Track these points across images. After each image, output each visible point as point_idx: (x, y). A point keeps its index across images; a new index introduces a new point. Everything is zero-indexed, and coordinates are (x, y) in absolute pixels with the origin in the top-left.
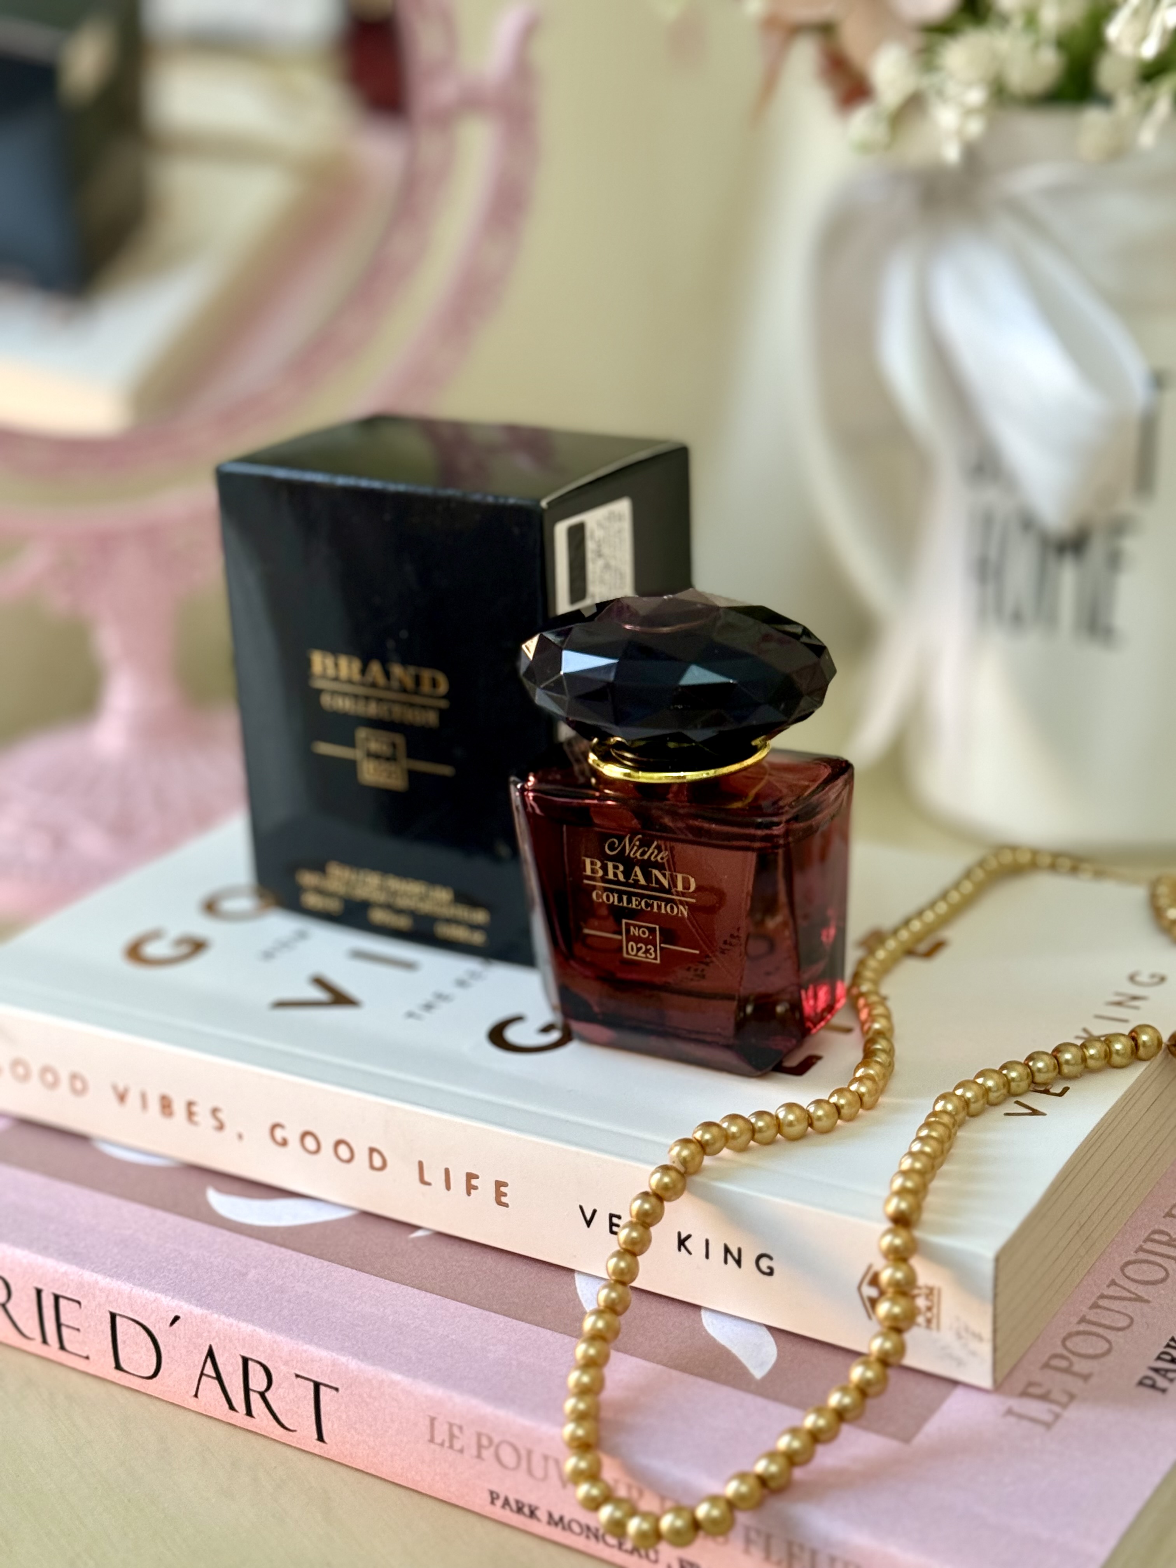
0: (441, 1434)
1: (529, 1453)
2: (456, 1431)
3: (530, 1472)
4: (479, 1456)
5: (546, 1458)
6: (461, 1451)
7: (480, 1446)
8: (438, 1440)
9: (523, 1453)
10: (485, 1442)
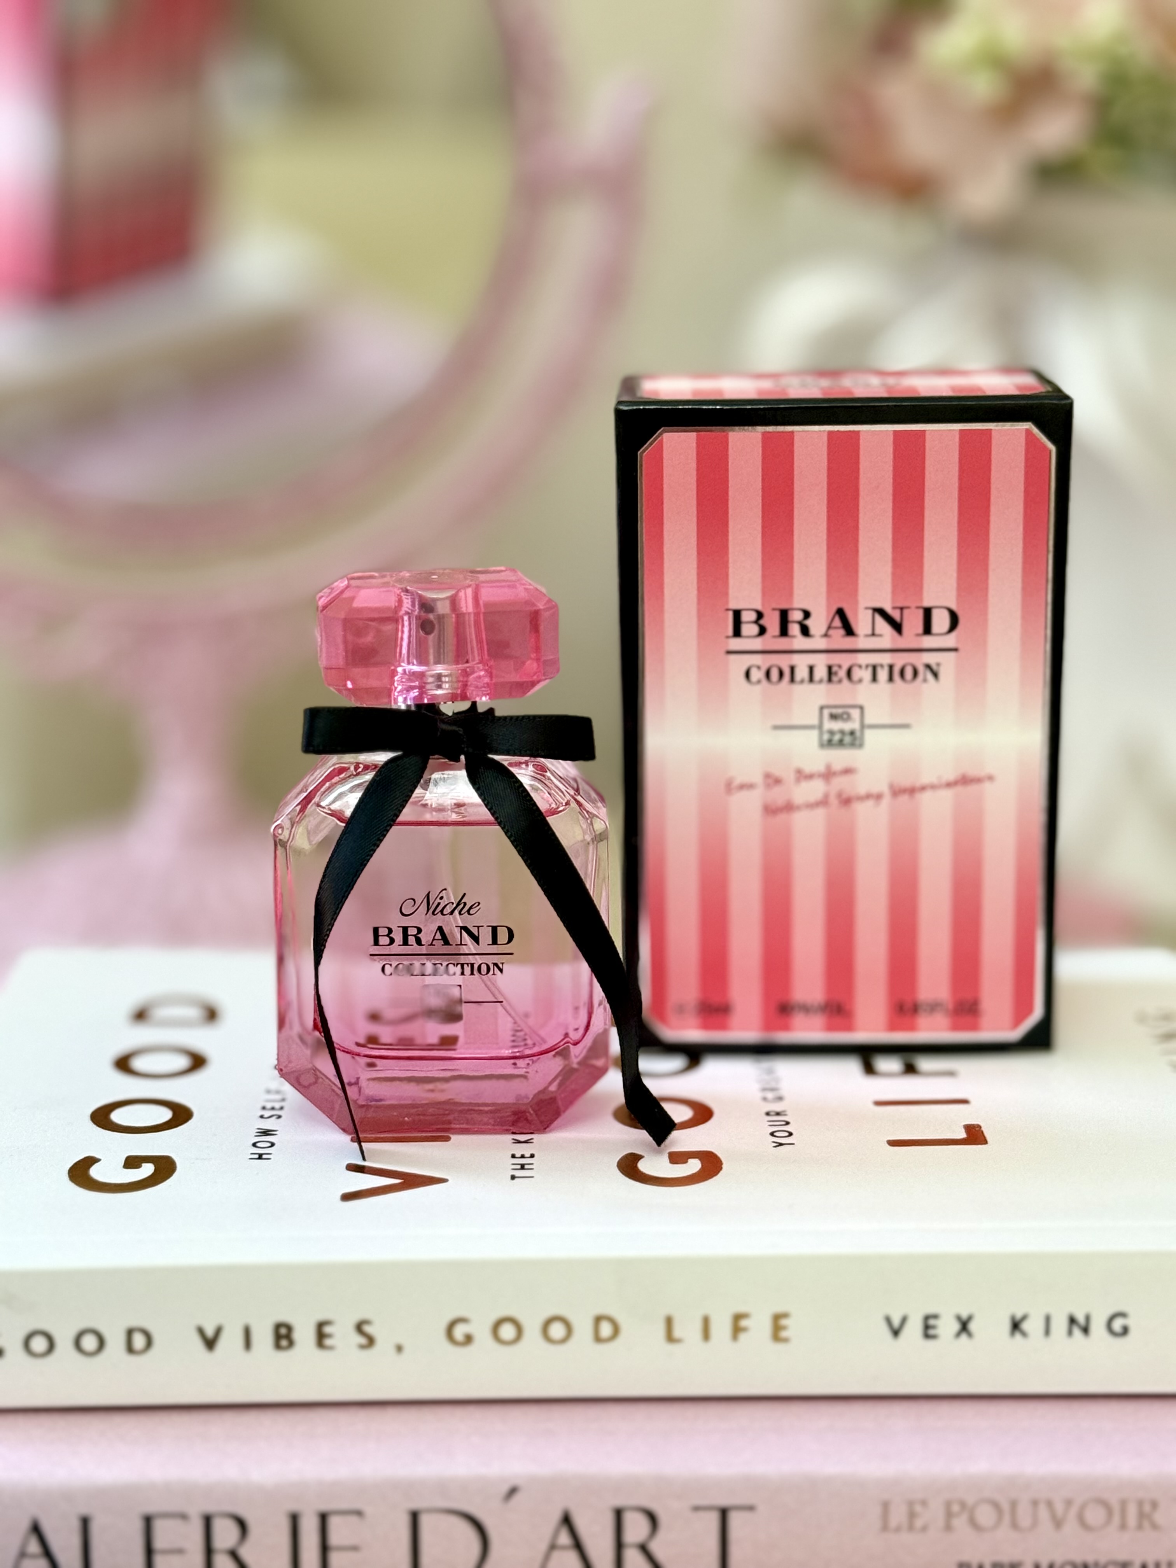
0: (898, 1516)
1: (1014, 1505)
2: (918, 1508)
3: (1015, 1525)
4: (948, 1527)
5: (1035, 1503)
6: (924, 1529)
7: (949, 1515)
8: (893, 1522)
9: (1006, 1507)
10: (956, 1508)
